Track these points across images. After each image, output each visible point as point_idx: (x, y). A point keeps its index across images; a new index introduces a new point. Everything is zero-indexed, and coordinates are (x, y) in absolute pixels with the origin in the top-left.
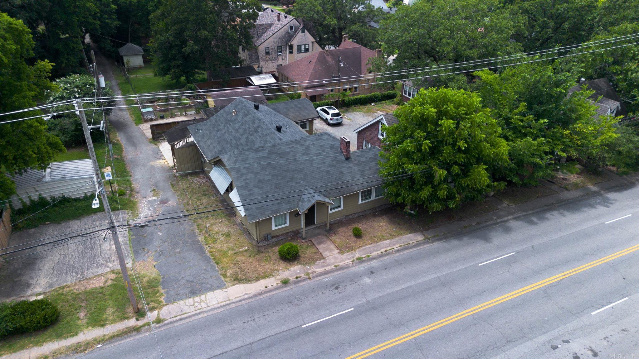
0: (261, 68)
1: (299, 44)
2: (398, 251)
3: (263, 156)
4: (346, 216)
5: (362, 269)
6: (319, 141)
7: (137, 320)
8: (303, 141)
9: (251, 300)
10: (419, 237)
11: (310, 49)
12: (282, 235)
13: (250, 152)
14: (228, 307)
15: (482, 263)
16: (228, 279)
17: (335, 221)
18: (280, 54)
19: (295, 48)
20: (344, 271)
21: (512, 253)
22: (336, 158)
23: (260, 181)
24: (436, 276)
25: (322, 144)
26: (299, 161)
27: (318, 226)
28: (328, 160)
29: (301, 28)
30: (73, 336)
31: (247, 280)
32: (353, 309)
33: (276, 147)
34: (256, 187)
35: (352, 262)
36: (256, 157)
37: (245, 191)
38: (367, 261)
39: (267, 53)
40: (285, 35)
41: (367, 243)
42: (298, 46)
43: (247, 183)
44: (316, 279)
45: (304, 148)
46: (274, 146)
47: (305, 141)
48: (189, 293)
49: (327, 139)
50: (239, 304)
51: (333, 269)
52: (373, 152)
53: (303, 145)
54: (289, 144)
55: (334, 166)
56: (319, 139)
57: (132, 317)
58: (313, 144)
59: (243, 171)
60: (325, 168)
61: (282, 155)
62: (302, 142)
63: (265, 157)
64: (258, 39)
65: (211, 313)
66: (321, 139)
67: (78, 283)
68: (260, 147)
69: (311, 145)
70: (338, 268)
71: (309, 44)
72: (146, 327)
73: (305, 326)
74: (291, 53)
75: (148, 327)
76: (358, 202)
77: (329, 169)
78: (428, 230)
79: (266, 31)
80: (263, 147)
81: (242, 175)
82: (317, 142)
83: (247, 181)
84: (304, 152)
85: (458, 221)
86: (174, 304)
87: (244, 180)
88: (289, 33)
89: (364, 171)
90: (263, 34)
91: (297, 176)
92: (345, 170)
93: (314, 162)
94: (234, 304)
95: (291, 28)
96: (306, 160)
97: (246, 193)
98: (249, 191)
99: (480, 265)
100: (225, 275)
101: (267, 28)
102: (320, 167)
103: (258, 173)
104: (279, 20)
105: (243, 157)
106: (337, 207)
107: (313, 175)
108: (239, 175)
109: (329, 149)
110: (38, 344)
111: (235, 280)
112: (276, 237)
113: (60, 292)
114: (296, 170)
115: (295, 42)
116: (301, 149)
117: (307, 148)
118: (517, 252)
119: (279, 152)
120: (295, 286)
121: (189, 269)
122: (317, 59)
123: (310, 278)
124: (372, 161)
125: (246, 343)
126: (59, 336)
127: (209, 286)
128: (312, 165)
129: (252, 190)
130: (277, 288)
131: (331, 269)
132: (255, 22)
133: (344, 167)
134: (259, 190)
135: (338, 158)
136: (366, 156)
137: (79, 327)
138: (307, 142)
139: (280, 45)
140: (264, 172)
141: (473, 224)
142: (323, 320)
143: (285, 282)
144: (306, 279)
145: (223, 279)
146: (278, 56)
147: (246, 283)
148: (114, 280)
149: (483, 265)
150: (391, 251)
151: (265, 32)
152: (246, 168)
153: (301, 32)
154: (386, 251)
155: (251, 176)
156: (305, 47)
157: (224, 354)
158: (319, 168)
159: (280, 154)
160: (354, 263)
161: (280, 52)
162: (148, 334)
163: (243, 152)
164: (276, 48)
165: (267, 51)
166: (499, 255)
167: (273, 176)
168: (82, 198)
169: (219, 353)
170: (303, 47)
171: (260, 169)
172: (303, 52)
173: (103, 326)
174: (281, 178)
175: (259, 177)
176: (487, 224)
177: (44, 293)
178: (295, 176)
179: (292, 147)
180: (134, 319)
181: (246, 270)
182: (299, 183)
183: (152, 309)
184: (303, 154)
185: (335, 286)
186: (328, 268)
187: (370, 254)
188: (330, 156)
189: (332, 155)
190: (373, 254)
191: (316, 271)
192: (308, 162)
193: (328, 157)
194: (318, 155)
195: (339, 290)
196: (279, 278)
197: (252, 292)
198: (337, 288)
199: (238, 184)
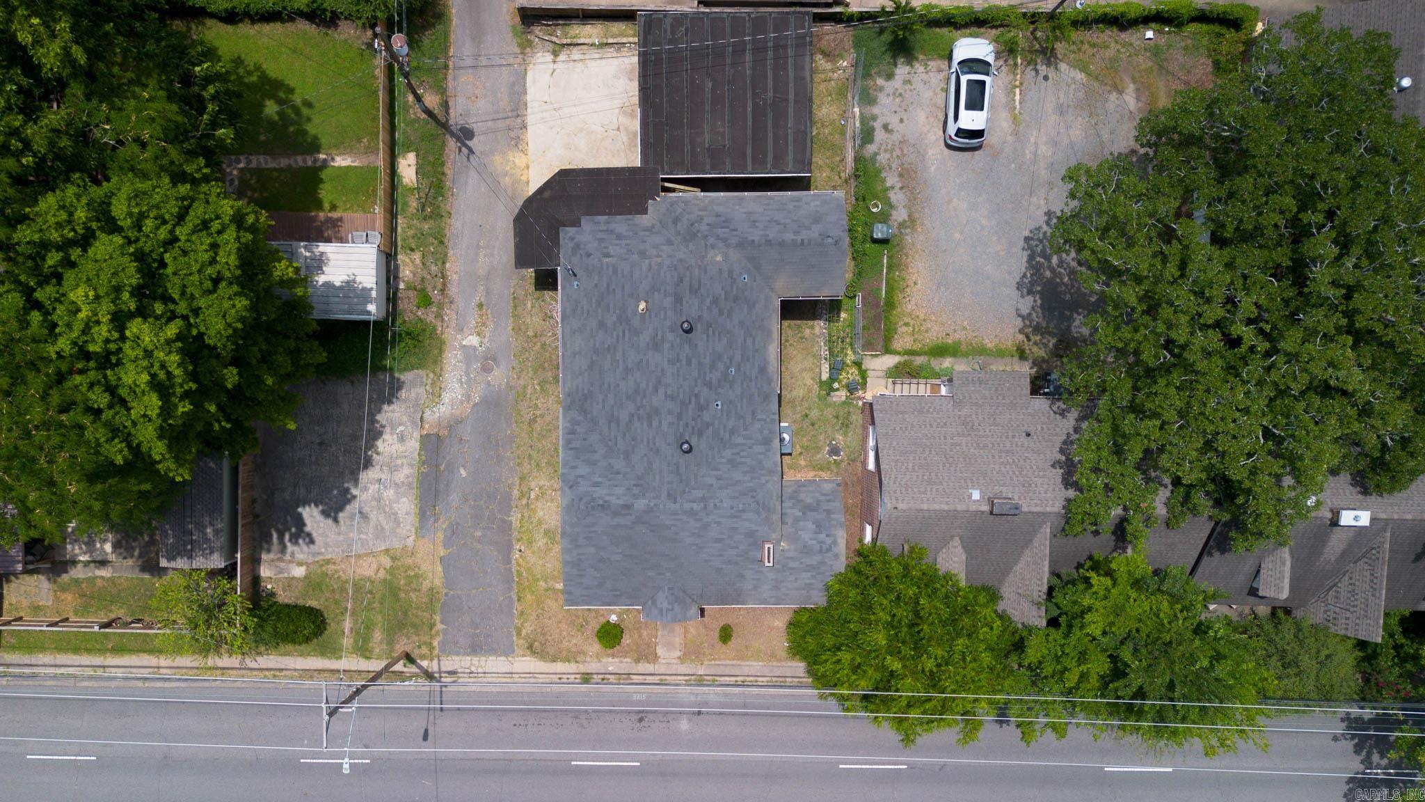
3: (623, 523)
5: (692, 698)
6: (735, 520)
7: (405, 666)
8: (705, 515)
14: (506, 689)
15: (845, 764)
16: (521, 642)
21: (904, 764)
22: (747, 553)
23: (601, 560)
25: (736, 526)
26: (680, 542)
28: (732, 552)
31: (542, 656)
32: (638, 764)
33: (652, 515)
34: (592, 567)
35: (686, 681)
36: (612, 523)
37: (576, 570)
41: (728, 655)
43: (580, 560)
45: (700, 526)
46: (650, 511)
47: (708, 515)
48: (470, 649)
49: (749, 520)
52: (821, 558)
53: (701, 520)
54: (676, 515)
55: (736, 564)
56: (735, 517)
58: (718, 523)
59: (581, 541)
60: (717, 564)
61: (655, 528)
63: (626, 526)
66: (739, 517)
69: (716, 522)
72: (411, 679)
73: (575, 763)
75: (414, 679)
77: (724, 566)
80: (630, 510)
81: (577, 546)
82: (730, 520)
83: (582, 557)
84: (697, 531)
86: (448, 659)
87: (579, 554)
89: (781, 582)
91: (664, 564)
92: (750, 576)
93: (705, 550)
96: (692, 544)
97: (574, 572)
98: (579, 570)
99: (841, 766)
100: (519, 635)
102: (710, 561)
103: (604, 548)
105: (588, 521)
107: (692, 569)
108: (572, 546)
109: (743, 537)
110: (302, 655)
111: (527, 649)
113: (324, 570)
114: (667, 556)
116: (692, 525)
117: (706, 526)
118: (912, 767)
119: (652, 523)
121: (481, 589)
124: (809, 571)
126: (323, 655)
127: (495, 647)
128: (698, 553)
129: (584, 570)
133: (753, 570)
134: (596, 572)
135: (750, 554)
136: (802, 560)
138: (710, 517)
140: (615, 548)
142: (598, 763)
143: (586, 678)
145: (516, 640)
147: (540, 659)
152: (587, 538)
155: (592, 550)
158: (706, 561)
159: (652, 526)
160: (688, 683)
167: (626, 556)
171: (610, 543)
173: (368, 658)
174: (637, 561)
175: (603, 554)
178: (661, 564)
182: (663, 574)
183: (423, 657)
184: (693, 534)
185: (640, 715)
186: (650, 679)
187: (718, 678)
188: (737, 548)
189: (742, 547)
190: (722, 679)
191: (632, 677)
192: (694, 547)
193: (732, 548)
194: (718, 541)
195: (643, 723)
196: (583, 668)
197: (542, 678)
198: (641, 720)
199: (568, 558)
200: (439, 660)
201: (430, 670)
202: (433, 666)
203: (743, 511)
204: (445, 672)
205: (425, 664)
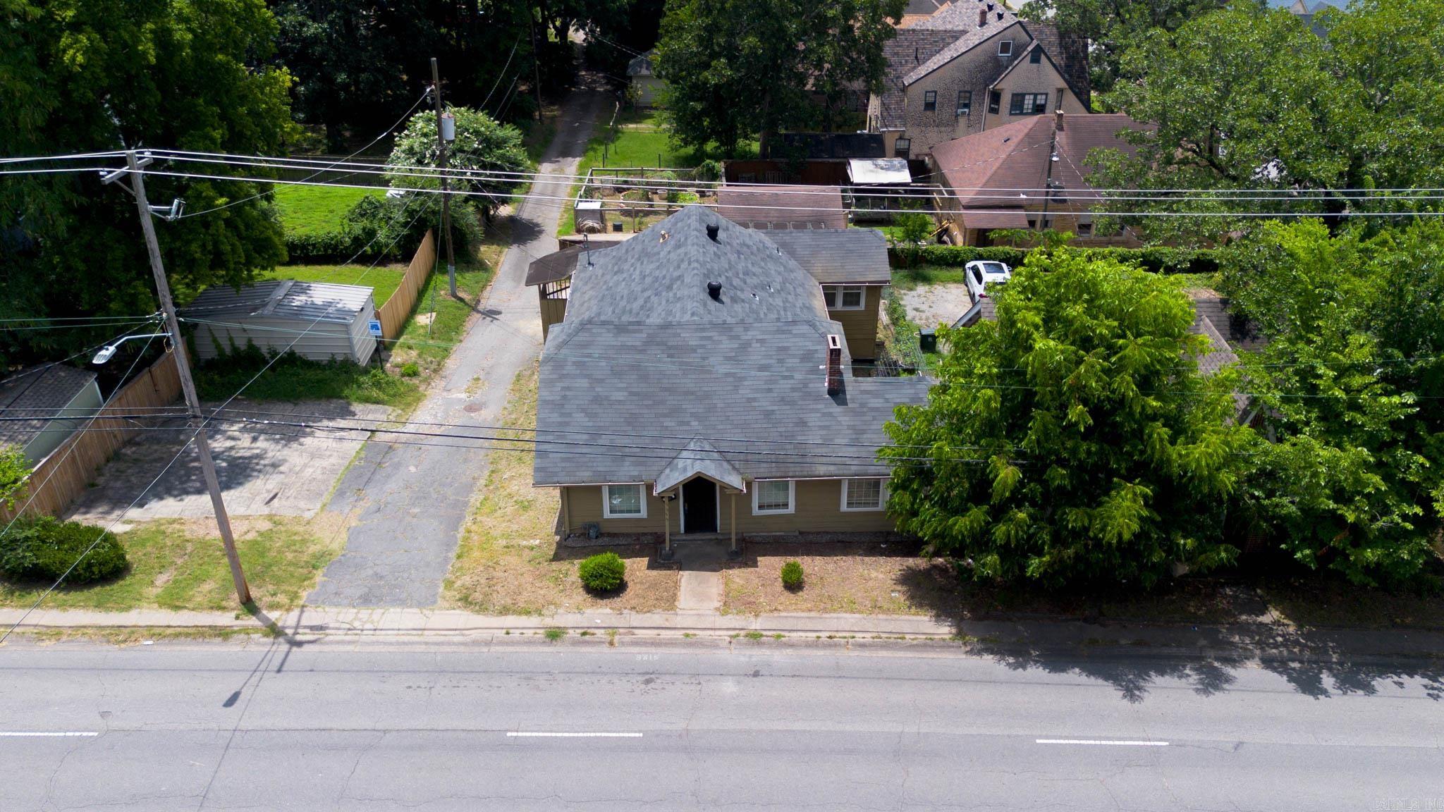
0: (907, 142)
1: (1020, 91)
2: (863, 646)
3: (630, 344)
4: (801, 533)
5: (742, 659)
6: (784, 336)
7: (237, 618)
8: (742, 329)
9: (462, 649)
10: (945, 630)
11: (1050, 107)
12: (623, 535)
13: (604, 331)
14: (407, 649)
15: (1047, 737)
16: (450, 594)
17: (768, 537)
18: (964, 113)
19: (1006, 100)
20: (698, 651)
21: (1161, 740)
22: (806, 385)
23: (597, 400)
24: (900, 730)
25: (785, 345)
26: (710, 372)
27: (720, 537)
28: (785, 385)
29: (1030, 49)
30: (122, 610)
31: (481, 607)
32: (641, 735)
33: (670, 331)
34: (583, 410)
35: (731, 637)
36: (615, 343)
37: (556, 415)
38: (770, 645)
39: (930, 106)
40: (986, 63)
41: (799, 606)
42: (1014, 95)
43: (564, 397)
44: (623, 649)
45: (736, 346)
46: (666, 326)
47: (746, 329)
48: (360, 598)
49: (803, 335)
50: (433, 649)
51: (677, 639)
52: (913, 391)
53: (737, 337)
54: (703, 330)
55: (792, 403)
56: (783, 332)
57: (233, 609)
58: (762, 341)
59: (569, 369)
60: (764, 404)
61: (673, 351)
62: (739, 330)
63: (634, 348)
64: (914, 68)
65: (370, 649)
66: (790, 332)
67: (201, 522)
68: (630, 323)
69: (758, 341)
70: (690, 641)
71: (1047, 94)
72: (242, 636)
73: (515, 734)
74: (994, 111)
75: (246, 637)
76: (839, 505)
77: (775, 408)
78: (981, 619)
79: (942, 49)
80: (639, 323)
81: (562, 377)
82: (776, 336)
83: (567, 393)
84: (734, 354)
85: (1085, 620)
86: (318, 609)
87: (563, 389)
88: (996, 59)
89: (863, 432)
90: (932, 55)
91: (688, 406)
92: (813, 419)
93: (746, 383)
94: (424, 646)
95: (1005, 47)
96: (727, 375)
97: (555, 417)
98: (562, 415)
99: (1038, 741)
100: (449, 584)
101: (947, 40)
102: (754, 400)
103: (601, 381)
104: (983, 23)
105: (581, 339)
106: (777, 506)
107: (728, 414)
108: (555, 376)
109: (798, 361)
110: (62, 606)
111: (460, 600)
112: (610, 535)
113: (163, 528)
114: (692, 393)
115: (1008, 85)
116: (726, 345)
117: (745, 347)
118: (1178, 745)
119: (670, 344)
120: (571, 649)
121: (402, 551)
122: (1027, 135)
123: (611, 644)
125: (380, 726)
126: (99, 606)
127: (404, 595)
128: (736, 388)
129: (570, 415)
130: (530, 643)
131: (671, 639)
132: (897, 22)
133: (817, 411)
134: (587, 419)
135: (811, 385)
136: (887, 396)
137: (139, 598)
138: (749, 333)
139: (968, 88)
140: (616, 381)
141: (1123, 642)
142: (559, 735)
143: (554, 635)
144: (603, 642)
145: (441, 590)
146: (957, 116)
147: (478, 612)
148: (261, 534)
149: (1046, 745)
150: (843, 641)
151: (938, 52)
152: (577, 364)
153: (1029, 58)
154: (830, 637)
155: (584, 383)
156: (1035, 100)
157: (323, 733)
158: (749, 400)
159: (670, 348)
160: (734, 641)
161: (966, 106)
162: (239, 648)
163: (589, 326)
164: (955, 95)
165: (932, 100)
166: (1119, 734)
167: (632, 394)
168: (324, 363)
169: (317, 727)
170: (1029, 101)
171: (609, 372)
172: (1027, 114)
173: (178, 610)
174: (650, 402)
175: (600, 389)
176: (1166, 651)
177: (139, 523)
178: (684, 407)
179: (709, 338)
180: (233, 614)
181: (498, 587)
182: (688, 423)
183: (273, 607)
184: (728, 359)
185: (647, 677)
186: (666, 634)
187: (787, 634)
188: (791, 377)
189: (798, 376)
190: (794, 634)
191: (636, 631)
192: (731, 379)
193: (785, 378)
194: (763, 368)
195: (650, 686)
196: (549, 622)
197: (475, 635)
198: (648, 682)
199: (546, 394)
200: (302, 612)
201: (280, 624)
202: (287, 619)
203: (794, 322)
204: (305, 627)
205: (273, 615)
